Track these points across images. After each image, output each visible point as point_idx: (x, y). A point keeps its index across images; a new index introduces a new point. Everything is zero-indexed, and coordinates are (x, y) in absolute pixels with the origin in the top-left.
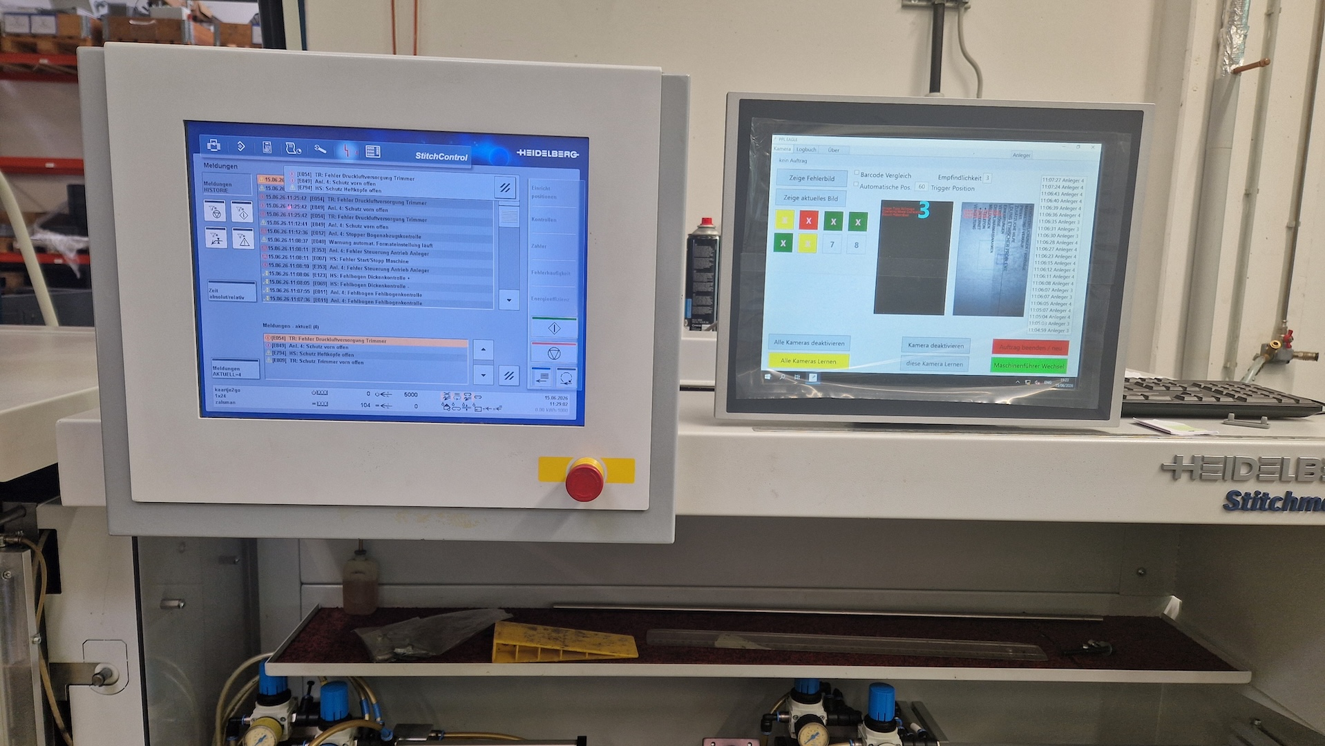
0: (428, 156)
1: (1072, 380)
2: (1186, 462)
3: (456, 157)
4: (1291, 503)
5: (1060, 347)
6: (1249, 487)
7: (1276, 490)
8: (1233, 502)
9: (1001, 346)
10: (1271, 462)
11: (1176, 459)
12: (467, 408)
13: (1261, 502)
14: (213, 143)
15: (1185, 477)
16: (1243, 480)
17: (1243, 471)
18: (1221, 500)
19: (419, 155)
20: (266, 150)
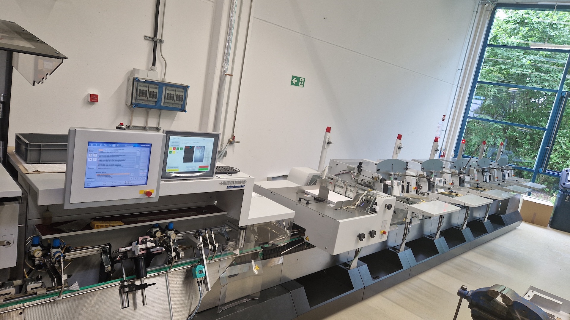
0: (127, 146)
1: (209, 171)
2: (223, 182)
3: (131, 146)
4: (234, 187)
5: (207, 167)
6: (230, 185)
7: (233, 185)
8: (228, 187)
9: (200, 167)
10: (232, 182)
11: (221, 182)
12: (128, 183)
13: (231, 187)
14: (92, 144)
15: (222, 184)
16: (229, 184)
17: (229, 183)
18: (226, 187)
19: (125, 146)
20: (101, 146)
